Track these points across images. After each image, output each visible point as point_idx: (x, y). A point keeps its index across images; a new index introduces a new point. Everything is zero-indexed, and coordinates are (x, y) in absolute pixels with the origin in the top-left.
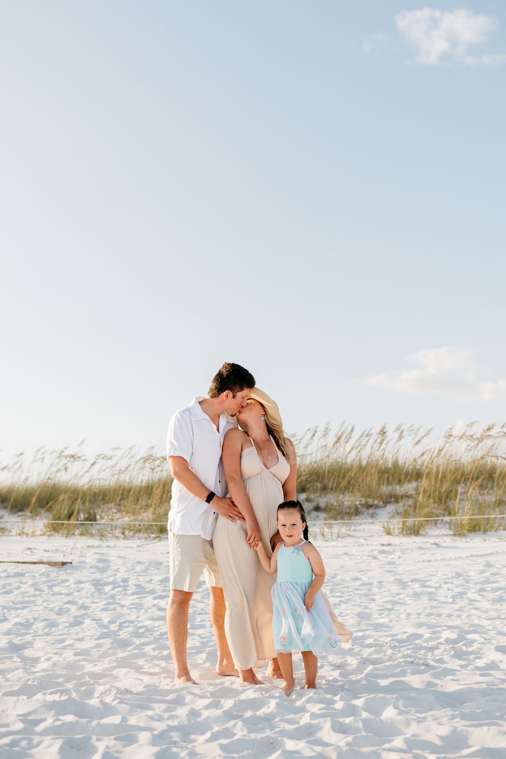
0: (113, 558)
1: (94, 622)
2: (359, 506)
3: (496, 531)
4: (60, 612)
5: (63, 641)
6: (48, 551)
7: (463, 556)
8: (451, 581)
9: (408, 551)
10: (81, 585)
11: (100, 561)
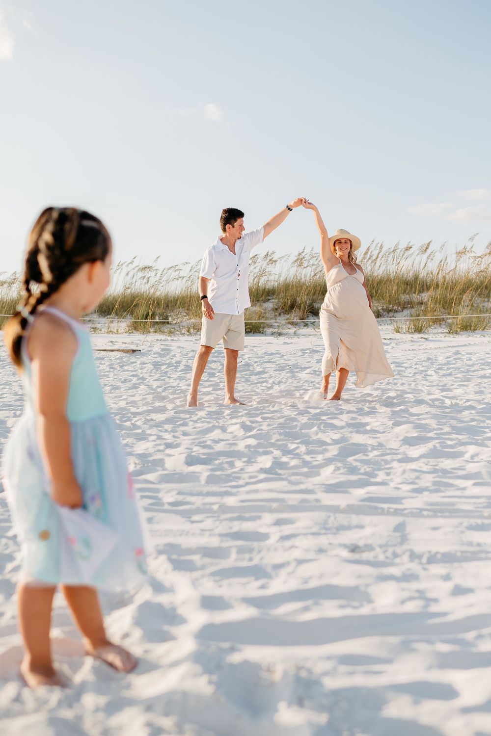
0: (174, 348)
1: (147, 387)
2: (381, 311)
3: (483, 330)
4: (125, 381)
5: (121, 397)
6: (126, 343)
7: (441, 347)
8: (421, 363)
9: (402, 343)
10: (145, 366)
11: (163, 350)
